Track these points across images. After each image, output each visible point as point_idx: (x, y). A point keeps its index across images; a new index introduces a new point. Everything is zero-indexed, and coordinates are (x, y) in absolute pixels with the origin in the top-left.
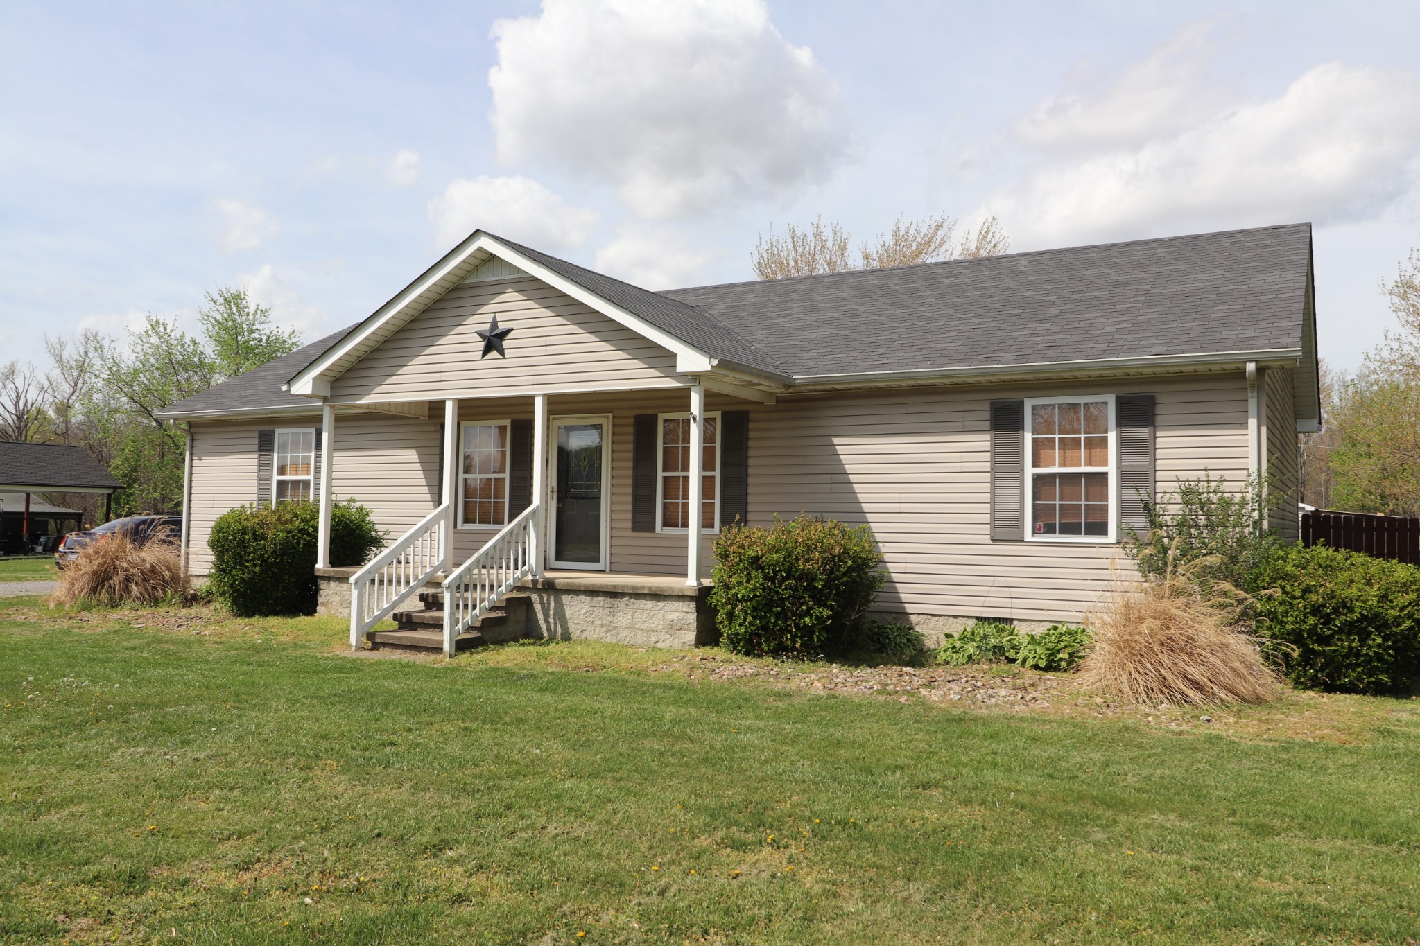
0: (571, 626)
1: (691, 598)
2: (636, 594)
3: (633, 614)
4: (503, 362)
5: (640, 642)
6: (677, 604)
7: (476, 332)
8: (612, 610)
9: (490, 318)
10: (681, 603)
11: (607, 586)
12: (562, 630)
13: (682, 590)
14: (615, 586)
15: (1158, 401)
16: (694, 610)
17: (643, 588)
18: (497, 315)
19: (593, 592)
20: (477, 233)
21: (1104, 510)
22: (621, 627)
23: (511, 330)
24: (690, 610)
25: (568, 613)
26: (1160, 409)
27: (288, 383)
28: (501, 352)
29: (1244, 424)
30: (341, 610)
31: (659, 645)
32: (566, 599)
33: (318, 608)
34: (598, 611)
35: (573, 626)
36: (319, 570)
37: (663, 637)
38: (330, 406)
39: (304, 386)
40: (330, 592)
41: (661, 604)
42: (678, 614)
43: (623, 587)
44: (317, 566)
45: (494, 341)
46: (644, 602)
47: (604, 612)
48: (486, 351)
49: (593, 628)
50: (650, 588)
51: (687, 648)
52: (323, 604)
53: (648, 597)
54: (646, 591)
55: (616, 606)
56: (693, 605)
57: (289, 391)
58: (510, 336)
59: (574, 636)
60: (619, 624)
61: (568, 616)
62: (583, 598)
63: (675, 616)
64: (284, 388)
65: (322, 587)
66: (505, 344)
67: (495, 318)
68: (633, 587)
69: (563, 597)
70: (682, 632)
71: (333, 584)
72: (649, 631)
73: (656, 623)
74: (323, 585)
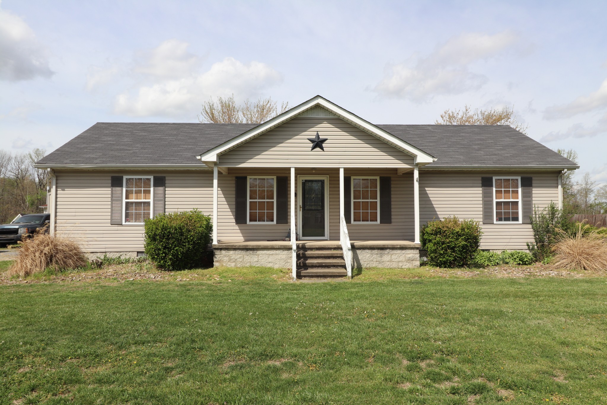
0: (362, 262)
1: (417, 248)
2: (393, 248)
3: (391, 256)
4: (323, 153)
5: (395, 267)
6: (411, 251)
7: (308, 139)
8: (381, 255)
9: (315, 133)
10: (413, 250)
11: (380, 245)
12: (357, 264)
13: (414, 245)
14: (384, 245)
15: (533, 179)
16: (418, 253)
17: (397, 245)
18: (318, 132)
19: (372, 248)
20: (318, 96)
21: (517, 213)
22: (386, 261)
23: (327, 139)
24: (416, 253)
25: (360, 257)
26: (533, 182)
27: (200, 155)
28: (322, 148)
29: (557, 187)
30: (229, 263)
31: (403, 267)
32: (358, 252)
33: (214, 263)
34: (375, 256)
35: (363, 262)
36: (215, 245)
37: (405, 263)
38: (218, 167)
39: (212, 157)
40: (222, 256)
41: (404, 251)
42: (412, 255)
43: (388, 245)
44: (213, 243)
45: (318, 143)
46: (397, 251)
47: (378, 256)
48: (313, 148)
49: (372, 263)
50: (400, 245)
51: (416, 267)
52: (217, 261)
53: (398, 249)
54: (398, 247)
55: (383, 253)
56: (418, 251)
57: (201, 159)
58: (326, 142)
59: (363, 267)
60: (385, 260)
61: (360, 258)
62: (367, 251)
63: (411, 255)
64: (199, 157)
65: (216, 253)
66: (324, 145)
67: (318, 134)
68: (393, 245)
69: (357, 251)
70: (413, 261)
71: (223, 252)
72: (399, 262)
73: (402, 258)
74: (217, 252)
